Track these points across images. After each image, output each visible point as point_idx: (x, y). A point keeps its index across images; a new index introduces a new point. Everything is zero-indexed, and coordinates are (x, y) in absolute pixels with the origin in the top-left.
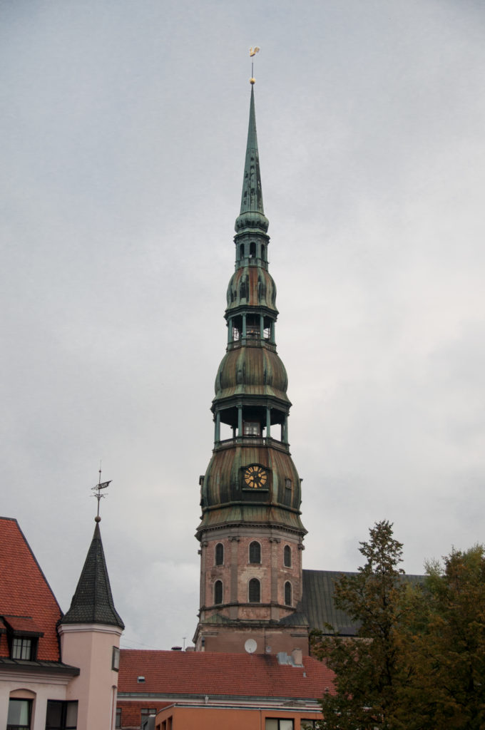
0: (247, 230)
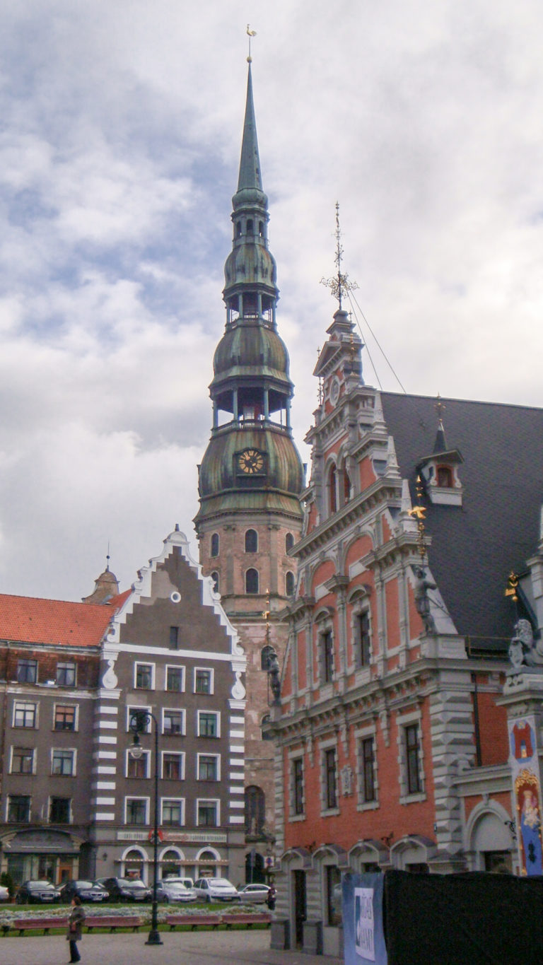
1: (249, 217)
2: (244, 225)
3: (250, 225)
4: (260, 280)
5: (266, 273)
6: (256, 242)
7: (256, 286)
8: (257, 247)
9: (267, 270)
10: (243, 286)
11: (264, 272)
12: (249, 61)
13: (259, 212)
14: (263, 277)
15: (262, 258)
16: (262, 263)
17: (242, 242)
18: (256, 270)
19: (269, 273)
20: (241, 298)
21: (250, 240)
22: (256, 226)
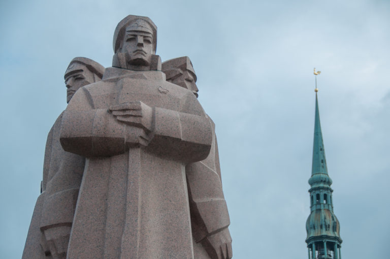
0: (322, 185)
1: (317, 192)
2: (315, 197)
3: (318, 197)
4: (324, 233)
5: (329, 227)
6: (322, 208)
7: (322, 237)
8: (322, 211)
9: (329, 225)
10: (314, 238)
11: (327, 227)
12: (316, 91)
13: (323, 188)
14: (326, 230)
15: (325, 218)
16: (325, 221)
17: (314, 208)
18: (321, 227)
19: (331, 227)
20: (314, 245)
21: (318, 207)
22: (322, 197)
